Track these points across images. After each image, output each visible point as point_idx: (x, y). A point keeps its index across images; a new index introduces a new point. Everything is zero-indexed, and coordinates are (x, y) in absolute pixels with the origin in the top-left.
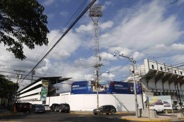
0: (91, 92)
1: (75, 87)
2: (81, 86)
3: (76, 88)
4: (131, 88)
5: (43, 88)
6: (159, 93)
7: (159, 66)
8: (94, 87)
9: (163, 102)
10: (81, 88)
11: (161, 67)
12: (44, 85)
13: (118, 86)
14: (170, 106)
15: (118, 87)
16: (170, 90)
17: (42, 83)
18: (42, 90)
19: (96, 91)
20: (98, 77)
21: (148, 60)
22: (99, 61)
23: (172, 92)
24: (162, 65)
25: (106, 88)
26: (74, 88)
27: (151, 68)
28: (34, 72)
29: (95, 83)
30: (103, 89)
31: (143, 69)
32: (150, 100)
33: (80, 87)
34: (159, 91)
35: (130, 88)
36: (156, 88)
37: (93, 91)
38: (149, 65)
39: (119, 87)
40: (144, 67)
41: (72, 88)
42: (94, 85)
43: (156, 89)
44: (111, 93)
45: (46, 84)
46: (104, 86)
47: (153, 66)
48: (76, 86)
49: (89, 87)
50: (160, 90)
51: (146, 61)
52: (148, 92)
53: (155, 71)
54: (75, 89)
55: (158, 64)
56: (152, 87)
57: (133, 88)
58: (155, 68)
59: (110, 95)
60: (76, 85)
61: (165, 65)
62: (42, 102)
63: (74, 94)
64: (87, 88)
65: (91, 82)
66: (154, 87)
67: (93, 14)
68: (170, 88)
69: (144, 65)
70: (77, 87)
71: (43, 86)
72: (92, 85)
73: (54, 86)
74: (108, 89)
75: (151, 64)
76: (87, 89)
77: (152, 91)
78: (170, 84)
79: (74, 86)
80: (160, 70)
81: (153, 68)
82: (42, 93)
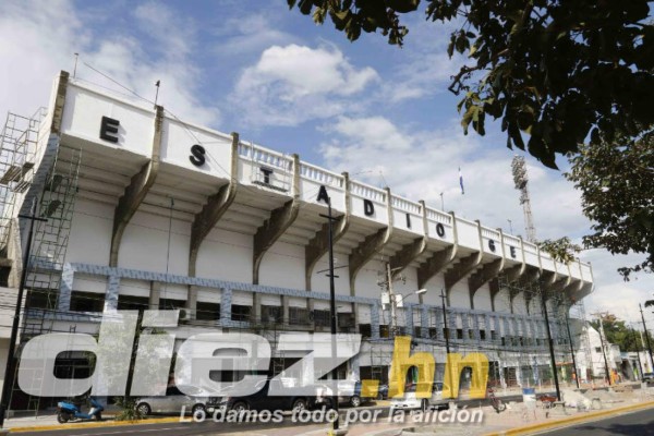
21: (63, 77)
47: (106, 124)
55: (172, 127)
61: (236, 146)
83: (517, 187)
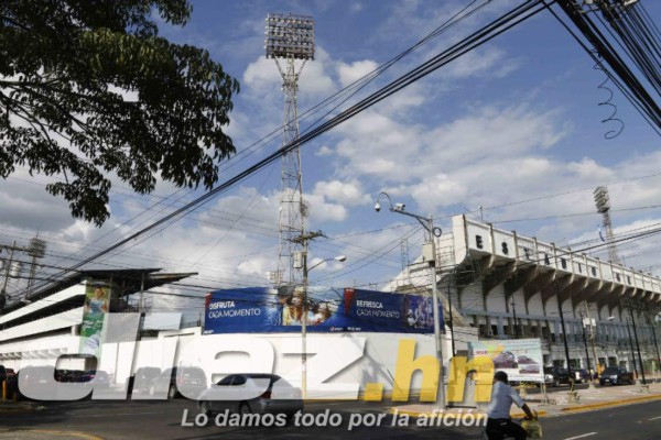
0: (277, 327)
1: (219, 309)
2: (240, 304)
3: (222, 310)
4: (410, 311)
5: (91, 311)
6: (494, 327)
7: (499, 239)
8: (286, 311)
9: (516, 360)
10: (241, 312)
11: (504, 245)
12: (94, 300)
13: (369, 304)
14: (538, 372)
15: (368, 309)
16: (529, 320)
17: (87, 291)
18: (85, 318)
19: (293, 322)
20: (306, 274)
21: (464, 218)
22: (300, 215)
23: (534, 324)
24: (506, 237)
25: (327, 313)
26: (213, 310)
27: (473, 245)
28: (40, 248)
29: (292, 296)
30: (319, 316)
31: (448, 250)
32: (478, 353)
33: (237, 308)
34: (494, 322)
35: (405, 311)
36: (484, 313)
37: (284, 324)
38: (466, 235)
39: (372, 309)
40: (449, 243)
41: (208, 311)
42: (289, 303)
43: (487, 317)
44: (345, 330)
45: (101, 295)
46: (323, 306)
47: (478, 239)
48: (222, 305)
49: (272, 310)
50: (497, 318)
51: (457, 220)
52: (462, 326)
53: (487, 257)
54: (220, 314)
55: (496, 234)
56: (474, 309)
57: (414, 310)
58: (487, 248)
59: (339, 335)
60: (225, 300)
61: (516, 239)
62: (84, 360)
63: (216, 332)
64: (264, 312)
65: (276, 292)
66: (479, 309)
67: (281, 49)
68: (527, 313)
69: (450, 236)
70: (227, 309)
71: (88, 304)
72: (280, 301)
73: (129, 303)
74: (334, 317)
75: (473, 231)
76: (263, 316)
77: (472, 321)
78: (527, 298)
79: (214, 306)
80: (501, 254)
81: (479, 246)
82: (84, 328)
83: (599, 212)
